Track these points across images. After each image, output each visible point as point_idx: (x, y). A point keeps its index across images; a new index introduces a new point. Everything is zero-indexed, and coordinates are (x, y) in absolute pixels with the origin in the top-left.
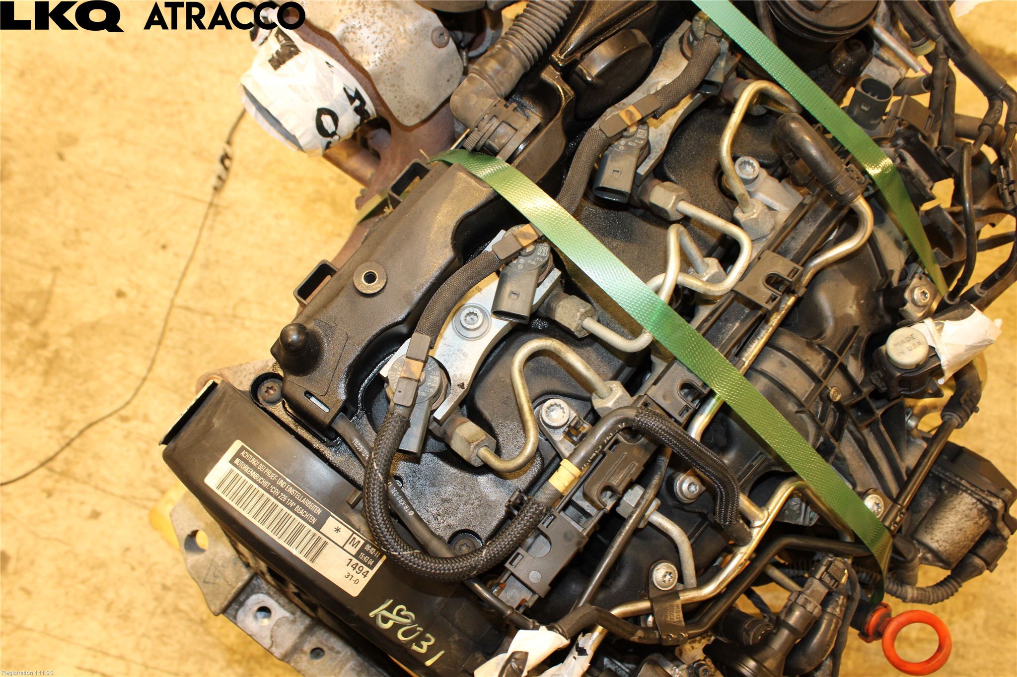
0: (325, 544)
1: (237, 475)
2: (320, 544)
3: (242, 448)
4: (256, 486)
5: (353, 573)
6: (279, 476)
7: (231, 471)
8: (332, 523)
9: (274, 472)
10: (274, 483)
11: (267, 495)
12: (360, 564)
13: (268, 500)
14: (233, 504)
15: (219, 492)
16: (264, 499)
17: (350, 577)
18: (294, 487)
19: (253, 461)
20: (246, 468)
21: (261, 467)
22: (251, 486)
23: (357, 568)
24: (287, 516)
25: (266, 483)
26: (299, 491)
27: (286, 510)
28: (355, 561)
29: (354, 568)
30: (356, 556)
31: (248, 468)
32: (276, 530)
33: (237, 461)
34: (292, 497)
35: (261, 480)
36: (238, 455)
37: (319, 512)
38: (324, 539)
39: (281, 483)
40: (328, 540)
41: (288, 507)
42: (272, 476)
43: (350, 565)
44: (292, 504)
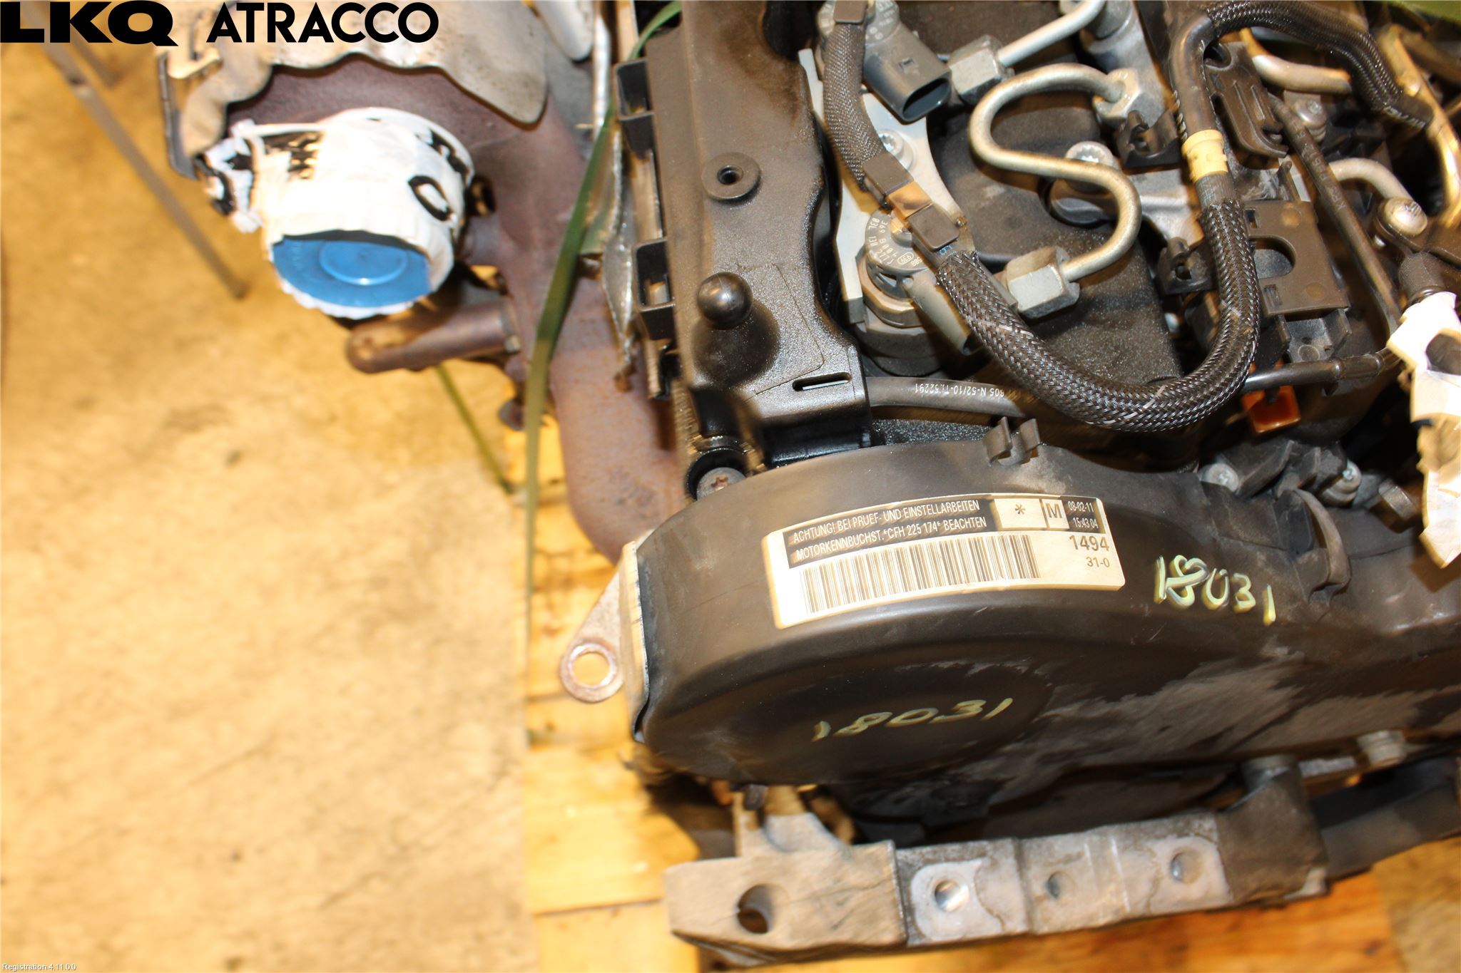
0: (1026, 540)
1: (823, 570)
2: (1021, 546)
3: (787, 536)
4: (863, 553)
5: (1091, 554)
6: (880, 512)
7: (807, 574)
8: (1003, 506)
9: (865, 514)
10: (880, 526)
11: (892, 548)
12: (1088, 535)
13: (899, 554)
14: (859, 604)
15: (823, 612)
16: (893, 557)
17: (1094, 562)
18: (913, 506)
19: (823, 531)
20: (823, 548)
21: (842, 527)
22: (857, 563)
23: (1089, 543)
24: (945, 549)
25: (872, 537)
26: (925, 503)
27: (936, 541)
28: (1078, 535)
29: (1087, 546)
30: (1072, 528)
31: (827, 545)
32: (952, 579)
33: (800, 555)
34: (922, 520)
35: (862, 538)
36: (791, 550)
37: (975, 506)
38: (1019, 535)
39: (891, 516)
40: (1024, 533)
41: (935, 534)
42: (870, 520)
43: (1079, 546)
44: (934, 526)
